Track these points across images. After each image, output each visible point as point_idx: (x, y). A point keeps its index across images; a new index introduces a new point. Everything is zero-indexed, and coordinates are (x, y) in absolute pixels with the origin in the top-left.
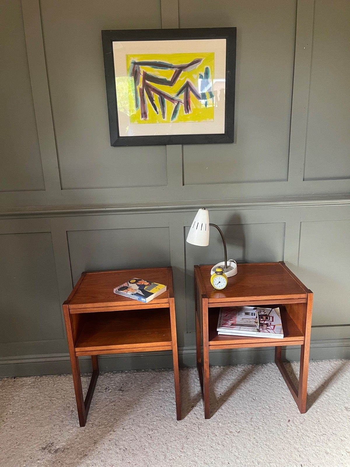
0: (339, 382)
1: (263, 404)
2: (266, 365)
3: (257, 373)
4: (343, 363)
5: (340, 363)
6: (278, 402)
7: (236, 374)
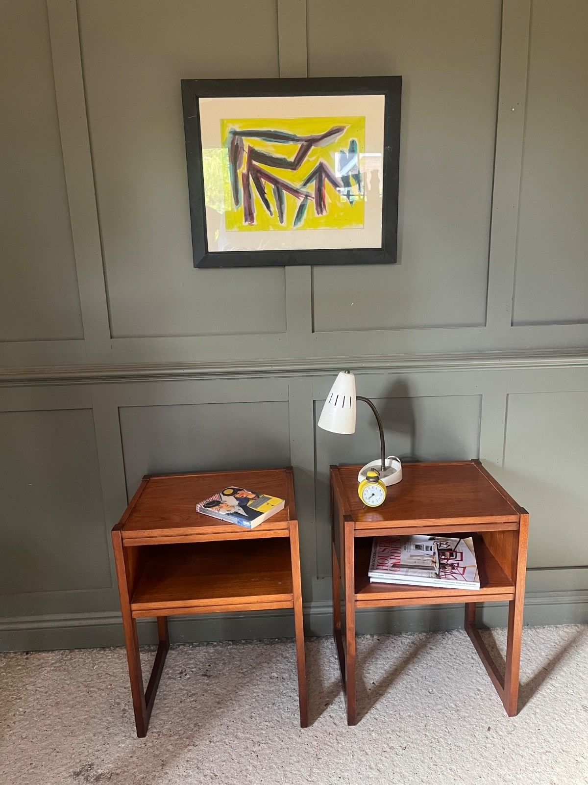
0: (573, 664)
1: (445, 700)
2: (450, 634)
3: (434, 647)
4: (578, 630)
5: (574, 631)
6: (470, 697)
7: (400, 648)
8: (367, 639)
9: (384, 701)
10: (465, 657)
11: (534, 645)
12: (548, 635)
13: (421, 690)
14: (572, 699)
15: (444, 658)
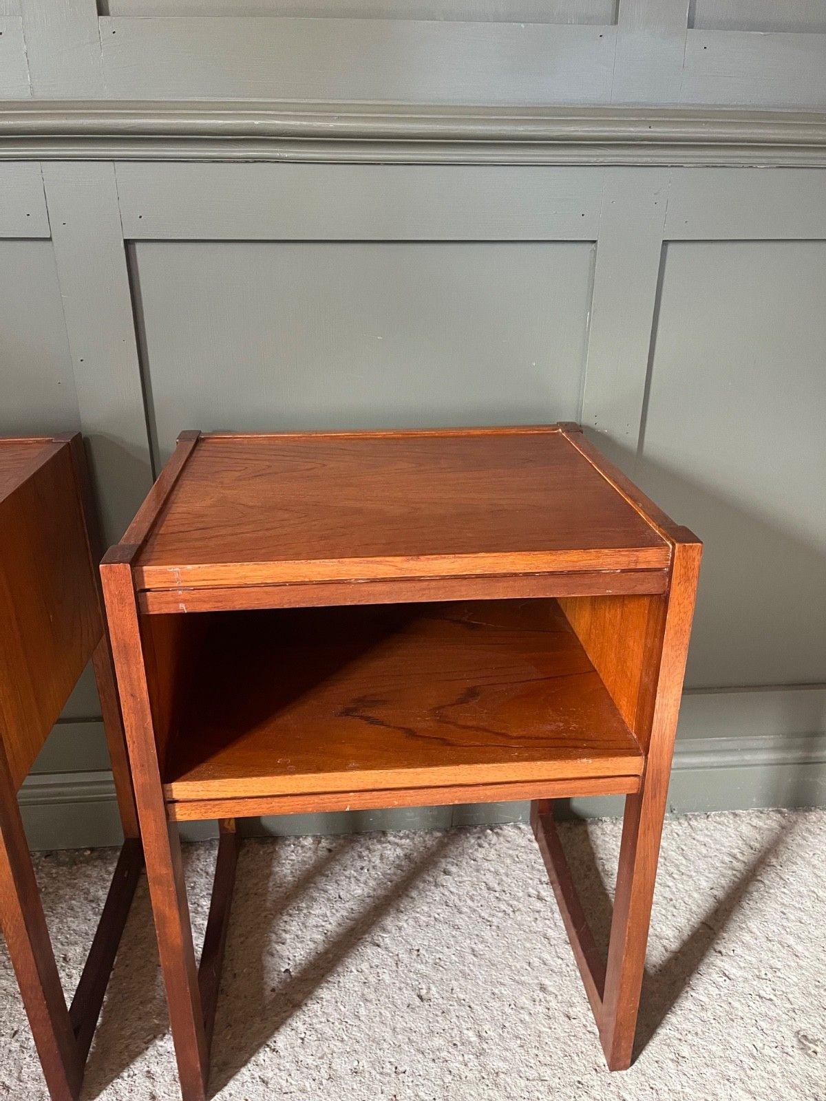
0: (771, 908)
1: (454, 1020)
2: (497, 834)
3: (454, 869)
4: (784, 822)
5: (775, 825)
6: (518, 1008)
7: (373, 872)
8: (303, 847)
9: (300, 1024)
10: (521, 894)
11: (684, 862)
12: (717, 835)
13: (400, 989)
14: (770, 1013)
15: (472, 899)
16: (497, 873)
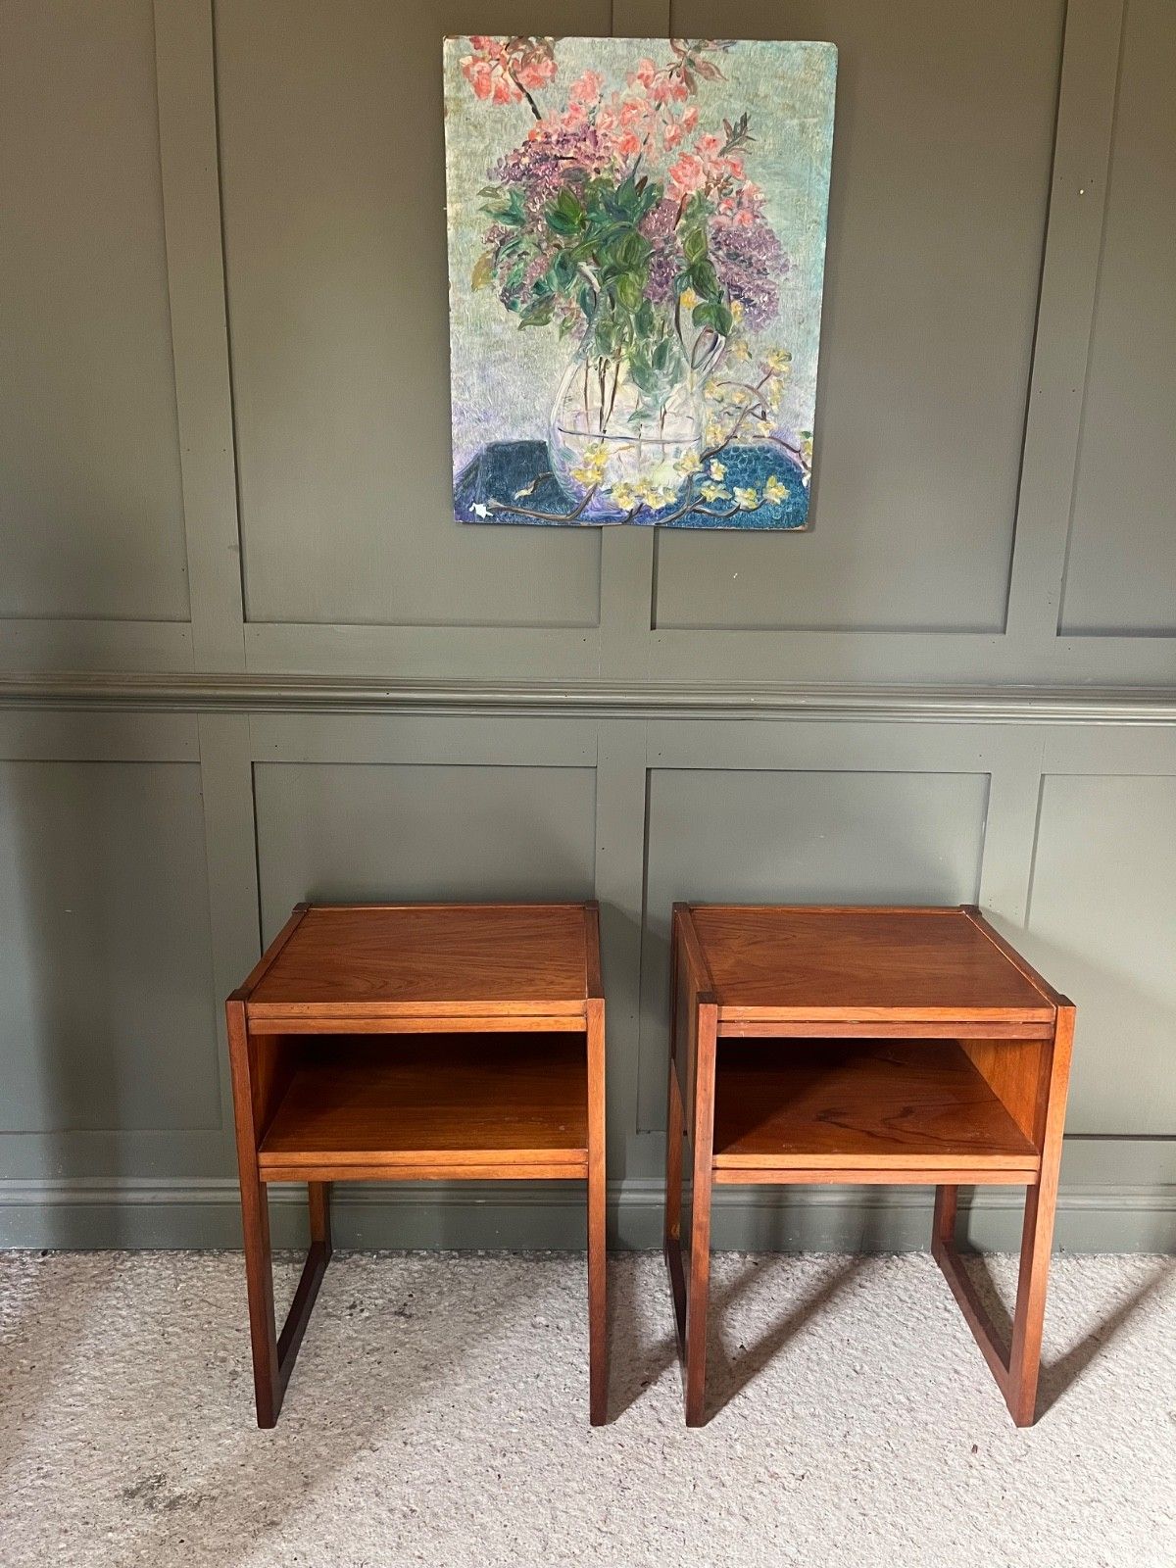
0: (1151, 1330)
1: (886, 1387)
2: (902, 1259)
3: (868, 1284)
4: (1165, 1265)
5: (1156, 1266)
7: (798, 1283)
8: (732, 1260)
9: (762, 1382)
10: (930, 1306)
11: (1073, 1290)
12: (1103, 1272)
13: (838, 1365)
14: (1147, 1399)
16: (906, 1289)
